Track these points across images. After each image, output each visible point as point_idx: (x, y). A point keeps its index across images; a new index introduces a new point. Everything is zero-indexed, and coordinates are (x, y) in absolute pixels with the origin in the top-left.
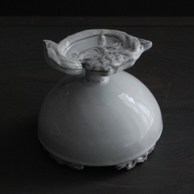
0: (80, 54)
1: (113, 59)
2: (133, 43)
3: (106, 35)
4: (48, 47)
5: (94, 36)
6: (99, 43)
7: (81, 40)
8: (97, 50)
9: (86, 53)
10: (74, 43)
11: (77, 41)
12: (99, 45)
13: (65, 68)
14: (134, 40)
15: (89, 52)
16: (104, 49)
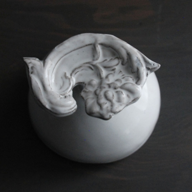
0: (71, 75)
1: (114, 100)
2: (138, 69)
3: (102, 44)
4: (32, 73)
5: (86, 45)
6: (94, 56)
7: (71, 51)
8: (91, 68)
9: (78, 72)
10: (62, 57)
11: (66, 54)
12: (94, 60)
13: (56, 114)
14: (138, 62)
15: (82, 70)
16: (101, 70)
